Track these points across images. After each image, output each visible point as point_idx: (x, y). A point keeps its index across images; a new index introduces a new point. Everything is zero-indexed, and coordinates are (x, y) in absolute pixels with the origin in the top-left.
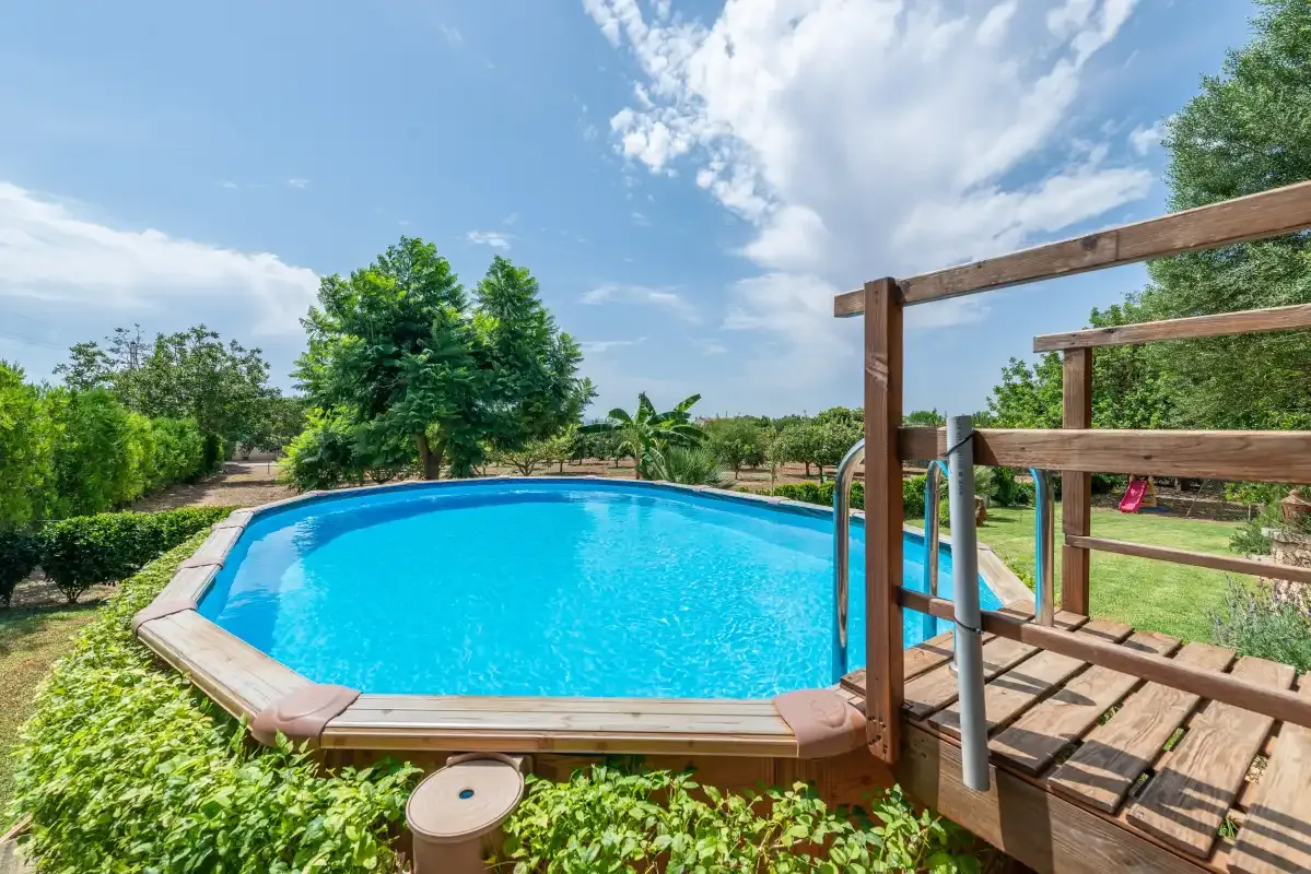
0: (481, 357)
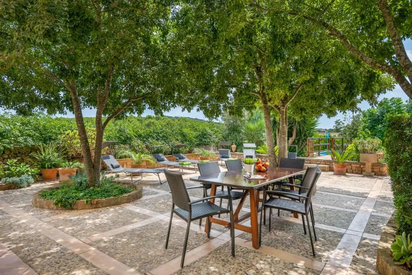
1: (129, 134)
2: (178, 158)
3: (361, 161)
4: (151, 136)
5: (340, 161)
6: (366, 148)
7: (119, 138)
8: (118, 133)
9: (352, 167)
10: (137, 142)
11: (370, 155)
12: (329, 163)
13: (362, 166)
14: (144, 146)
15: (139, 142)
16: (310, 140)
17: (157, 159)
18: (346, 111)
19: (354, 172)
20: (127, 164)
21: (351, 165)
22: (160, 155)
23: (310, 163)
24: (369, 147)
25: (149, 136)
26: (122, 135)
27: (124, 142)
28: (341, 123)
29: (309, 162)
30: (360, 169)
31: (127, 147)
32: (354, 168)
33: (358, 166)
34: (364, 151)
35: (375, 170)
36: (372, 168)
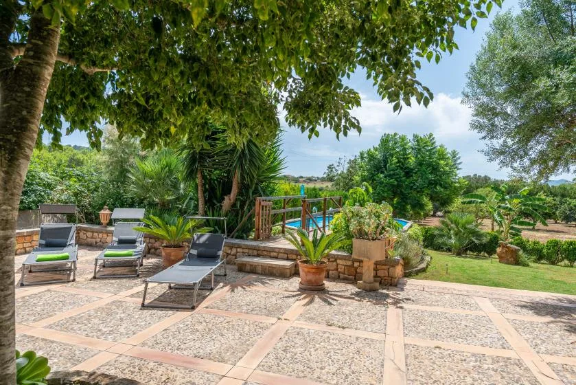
0: (408, 173)
3: (354, 256)
5: (313, 258)
6: (366, 228)
9: (337, 265)
11: (374, 242)
12: (294, 257)
13: (356, 264)
16: (262, 203)
18: (318, 128)
19: (341, 276)
21: (336, 260)
23: (258, 256)
24: (370, 226)
28: (334, 170)
29: (255, 252)
30: (353, 270)
32: (341, 269)
33: (349, 263)
34: (362, 235)
35: (381, 273)
36: (376, 270)
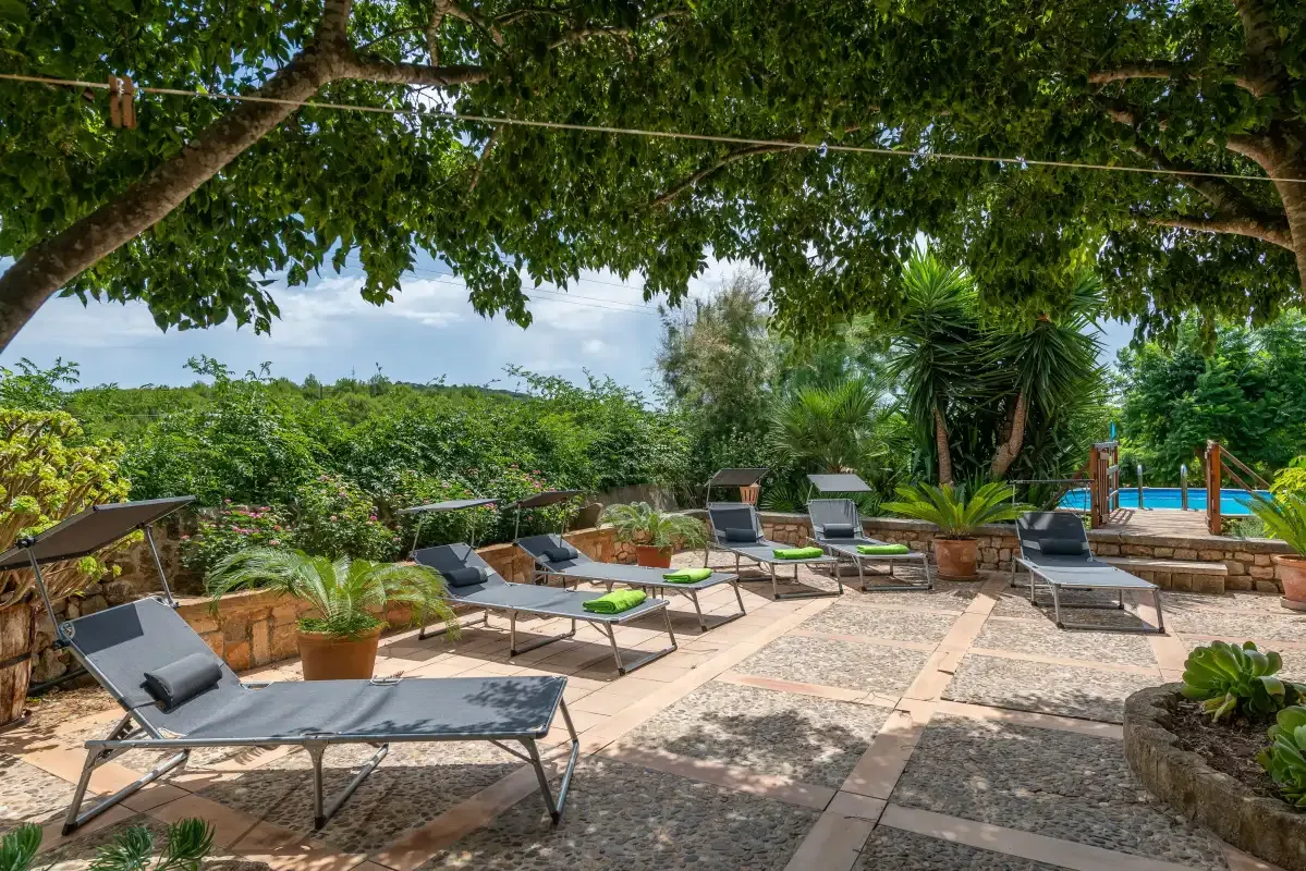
1: (280, 443)
2: (542, 559)
4: (397, 452)
7: (221, 467)
8: (217, 440)
10: (326, 490)
14: (367, 505)
15: (340, 484)
17: (447, 576)
20: (270, 617)
22: (459, 549)
25: (387, 451)
26: (240, 452)
27: (254, 491)
31: (272, 515)
